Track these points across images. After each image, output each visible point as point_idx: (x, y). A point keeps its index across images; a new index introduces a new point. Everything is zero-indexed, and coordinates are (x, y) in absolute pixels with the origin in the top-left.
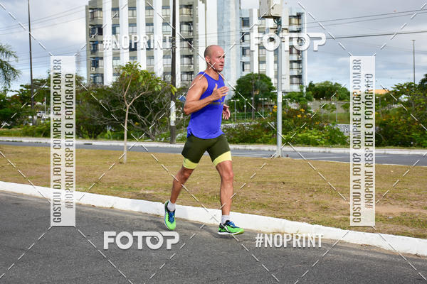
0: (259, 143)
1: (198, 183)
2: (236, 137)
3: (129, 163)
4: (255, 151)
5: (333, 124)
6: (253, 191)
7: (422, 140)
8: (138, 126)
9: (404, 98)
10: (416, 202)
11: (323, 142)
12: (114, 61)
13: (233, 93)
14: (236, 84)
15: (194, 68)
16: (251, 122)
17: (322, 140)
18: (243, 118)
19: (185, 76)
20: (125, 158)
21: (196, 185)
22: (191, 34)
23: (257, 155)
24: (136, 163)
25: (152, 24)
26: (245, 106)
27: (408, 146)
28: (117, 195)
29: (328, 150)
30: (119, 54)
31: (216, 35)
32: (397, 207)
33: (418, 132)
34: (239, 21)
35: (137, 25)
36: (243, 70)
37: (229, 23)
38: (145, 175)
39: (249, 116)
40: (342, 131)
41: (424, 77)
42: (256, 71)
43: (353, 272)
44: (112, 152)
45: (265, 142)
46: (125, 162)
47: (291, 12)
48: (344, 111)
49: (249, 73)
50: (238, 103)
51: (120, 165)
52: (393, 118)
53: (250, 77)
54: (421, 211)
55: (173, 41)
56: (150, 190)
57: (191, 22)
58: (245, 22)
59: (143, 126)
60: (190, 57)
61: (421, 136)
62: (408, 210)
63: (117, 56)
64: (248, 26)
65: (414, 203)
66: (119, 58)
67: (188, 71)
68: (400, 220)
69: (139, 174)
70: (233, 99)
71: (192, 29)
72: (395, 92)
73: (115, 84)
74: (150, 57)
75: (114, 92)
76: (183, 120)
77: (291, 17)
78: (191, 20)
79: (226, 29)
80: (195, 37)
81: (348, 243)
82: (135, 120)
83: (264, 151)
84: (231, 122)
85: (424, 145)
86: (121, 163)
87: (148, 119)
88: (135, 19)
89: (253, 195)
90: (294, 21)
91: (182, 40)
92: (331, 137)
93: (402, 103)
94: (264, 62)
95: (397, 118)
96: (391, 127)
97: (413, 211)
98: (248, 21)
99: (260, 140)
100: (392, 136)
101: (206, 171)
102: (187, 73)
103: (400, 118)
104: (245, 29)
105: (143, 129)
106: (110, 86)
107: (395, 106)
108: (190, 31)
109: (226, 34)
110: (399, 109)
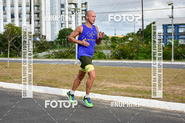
0: (68, 58)
1: (40, 76)
2: (58, 56)
3: (10, 67)
4: (67, 62)
5: (101, 50)
6: (64, 79)
7: (137, 57)
8: (15, 51)
9: (130, 39)
10: (133, 82)
11: (96, 58)
12: (4, 22)
13: (57, 37)
14: (58, 33)
15: (40, 26)
16: (65, 50)
17: (95, 57)
18: (62, 48)
19: (36, 29)
20: (8, 65)
21: (39, 77)
22: (39, 11)
23: (67, 64)
24: (13, 67)
25: (21, 6)
26: (63, 42)
27: (131, 59)
28: (3, 82)
29: (98, 61)
30: (6, 19)
31: (50, 11)
32: (125, 84)
33: (136, 53)
34: (60, 5)
35: (14, 6)
36: (62, 27)
37: (55, 6)
38: (17, 72)
39: (64, 47)
40: (104, 53)
41: (139, 30)
42: (67, 27)
43: (105, 113)
44: (3, 63)
45: (71, 58)
46: (8, 67)
47: (82, 2)
48: (105, 45)
49: (64, 28)
50: (59, 41)
51: (6, 68)
52: (125, 47)
53: (65, 30)
54: (135, 86)
55: (30, 14)
56: (19, 79)
57: (39, 6)
58: (63, 6)
59: (17, 51)
60: (38, 21)
61: (137, 55)
62: (130, 86)
63: (5, 20)
64: (64, 7)
65: (132, 83)
66: (6, 21)
67: (37, 27)
68: (126, 90)
69: (14, 72)
70: (57, 39)
71: (39, 8)
72: (127, 36)
73: (4, 33)
74: (21, 21)
75: (4, 36)
76: (35, 48)
77: (82, 4)
78: (39, 5)
79: (54, 9)
80: (41, 12)
81: (104, 100)
82: (14, 49)
83: (70, 62)
84: (57, 50)
85: (138, 59)
86: (6, 67)
87: (19, 48)
88: (14, 4)
89: (64, 80)
90: (84, 5)
91: (35, 13)
92: (99, 56)
93: (129, 41)
94: (71, 23)
95: (127, 47)
96: (124, 51)
97: (132, 86)
98: (64, 5)
99: (69, 57)
100: (125, 55)
101: (44, 71)
102: (37, 28)
103: (128, 47)
104: (63, 9)
105: (17, 53)
106: (2, 34)
107: (127, 42)
108: (38, 9)
109: (54, 11)
110: (128, 44)
